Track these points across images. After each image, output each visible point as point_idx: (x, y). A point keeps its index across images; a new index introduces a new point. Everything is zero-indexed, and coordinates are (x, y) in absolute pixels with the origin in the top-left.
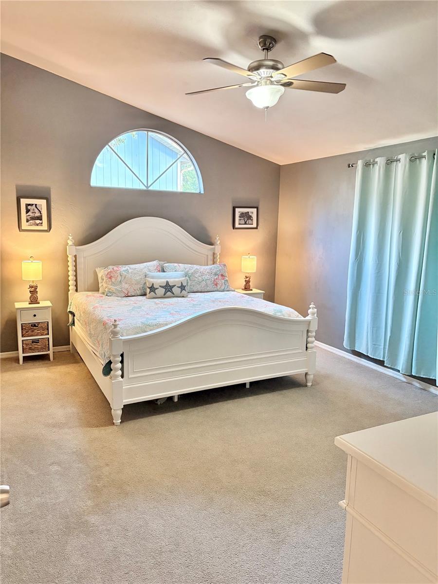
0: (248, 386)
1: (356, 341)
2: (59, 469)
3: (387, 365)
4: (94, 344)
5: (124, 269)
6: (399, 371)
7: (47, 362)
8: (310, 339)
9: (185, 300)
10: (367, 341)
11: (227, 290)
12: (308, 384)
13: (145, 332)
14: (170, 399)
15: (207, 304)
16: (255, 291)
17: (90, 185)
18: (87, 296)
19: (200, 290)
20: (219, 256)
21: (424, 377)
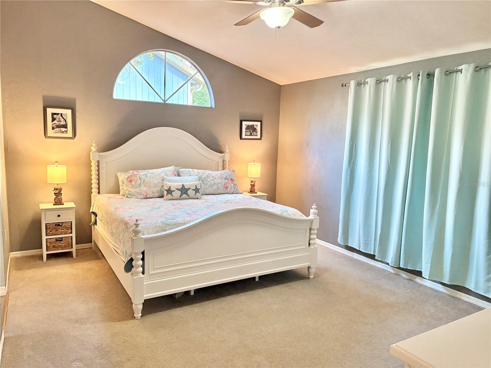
0: (257, 280)
1: (350, 237)
2: (82, 365)
3: (378, 259)
4: (116, 242)
5: (144, 173)
6: (388, 264)
7: (70, 259)
8: (312, 236)
9: (200, 201)
10: (360, 237)
11: (236, 192)
12: (310, 277)
13: (165, 231)
14: (187, 293)
15: (220, 205)
16: (259, 194)
17: (112, 98)
18: (109, 198)
19: (212, 192)
20: (228, 163)
21: (411, 269)
